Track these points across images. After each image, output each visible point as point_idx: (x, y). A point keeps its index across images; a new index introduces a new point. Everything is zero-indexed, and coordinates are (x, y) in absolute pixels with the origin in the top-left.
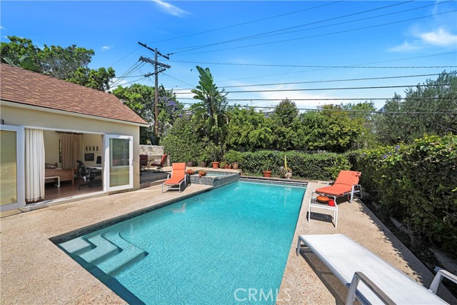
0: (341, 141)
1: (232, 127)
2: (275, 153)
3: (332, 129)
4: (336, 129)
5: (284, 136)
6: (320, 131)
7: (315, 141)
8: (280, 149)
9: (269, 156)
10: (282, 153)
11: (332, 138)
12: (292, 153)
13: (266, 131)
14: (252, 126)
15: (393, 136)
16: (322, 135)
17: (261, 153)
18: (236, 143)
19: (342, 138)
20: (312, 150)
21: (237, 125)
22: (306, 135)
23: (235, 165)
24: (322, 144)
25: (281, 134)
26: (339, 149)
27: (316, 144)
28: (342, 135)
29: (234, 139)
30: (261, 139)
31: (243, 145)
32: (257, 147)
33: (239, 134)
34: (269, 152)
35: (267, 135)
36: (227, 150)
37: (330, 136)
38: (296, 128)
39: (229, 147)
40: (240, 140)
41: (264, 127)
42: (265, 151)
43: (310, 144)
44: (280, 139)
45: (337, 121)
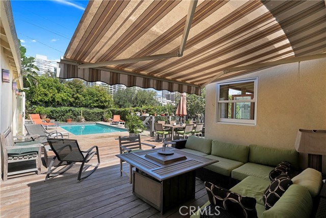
0: (105, 104)
2: (72, 108)
4: (104, 99)
7: (93, 103)
8: (75, 107)
9: (69, 110)
10: (77, 109)
11: (102, 102)
12: (82, 109)
13: (68, 96)
14: (57, 91)
15: (121, 103)
16: (97, 100)
17: (63, 108)
18: (41, 101)
20: (92, 107)
21: (45, 88)
22: (90, 99)
23: (45, 116)
24: (97, 105)
25: (77, 98)
26: (103, 107)
27: (94, 105)
28: (106, 101)
29: (40, 98)
30: (63, 100)
32: (59, 104)
33: (46, 95)
34: (69, 108)
35: (68, 97)
38: (84, 96)
40: (46, 99)
41: (65, 92)
42: (67, 107)
43: (92, 104)
44: (76, 101)
45: (103, 95)
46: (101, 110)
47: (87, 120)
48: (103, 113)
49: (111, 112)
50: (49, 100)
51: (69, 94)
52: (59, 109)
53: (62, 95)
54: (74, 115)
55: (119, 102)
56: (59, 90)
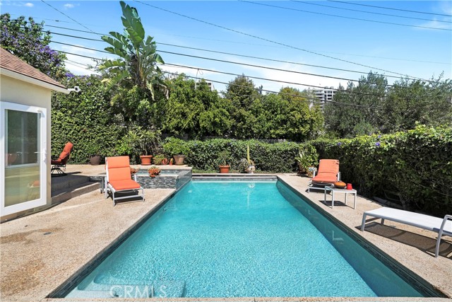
0: (302, 129)
1: (174, 105)
2: (233, 142)
3: (294, 116)
4: (298, 116)
5: (244, 121)
6: (283, 117)
7: (276, 128)
8: (239, 138)
9: (226, 146)
10: (240, 142)
11: (294, 125)
12: (252, 143)
13: (223, 114)
14: (202, 106)
16: (284, 122)
17: (216, 142)
18: (177, 128)
19: (302, 126)
20: (274, 138)
21: (182, 102)
22: (268, 120)
23: (181, 160)
24: (284, 132)
25: (240, 118)
26: (298, 138)
27: (278, 132)
28: (303, 123)
29: (175, 122)
30: (214, 124)
31: (188, 131)
32: (207, 134)
33: (184, 115)
34: (225, 141)
35: (223, 118)
36: (163, 138)
37: (291, 124)
38: (256, 113)
39: (167, 132)
40: (185, 124)
41: (218, 108)
42: (221, 140)
43: (272, 131)
44: (239, 125)
45: (298, 108)
46: (294, 144)
47: (260, 167)
48: (297, 151)
49: (314, 150)
50: (189, 124)
51: (224, 110)
52: (207, 143)
53: (211, 114)
54: (236, 156)
55: (339, 123)
56: (209, 104)
